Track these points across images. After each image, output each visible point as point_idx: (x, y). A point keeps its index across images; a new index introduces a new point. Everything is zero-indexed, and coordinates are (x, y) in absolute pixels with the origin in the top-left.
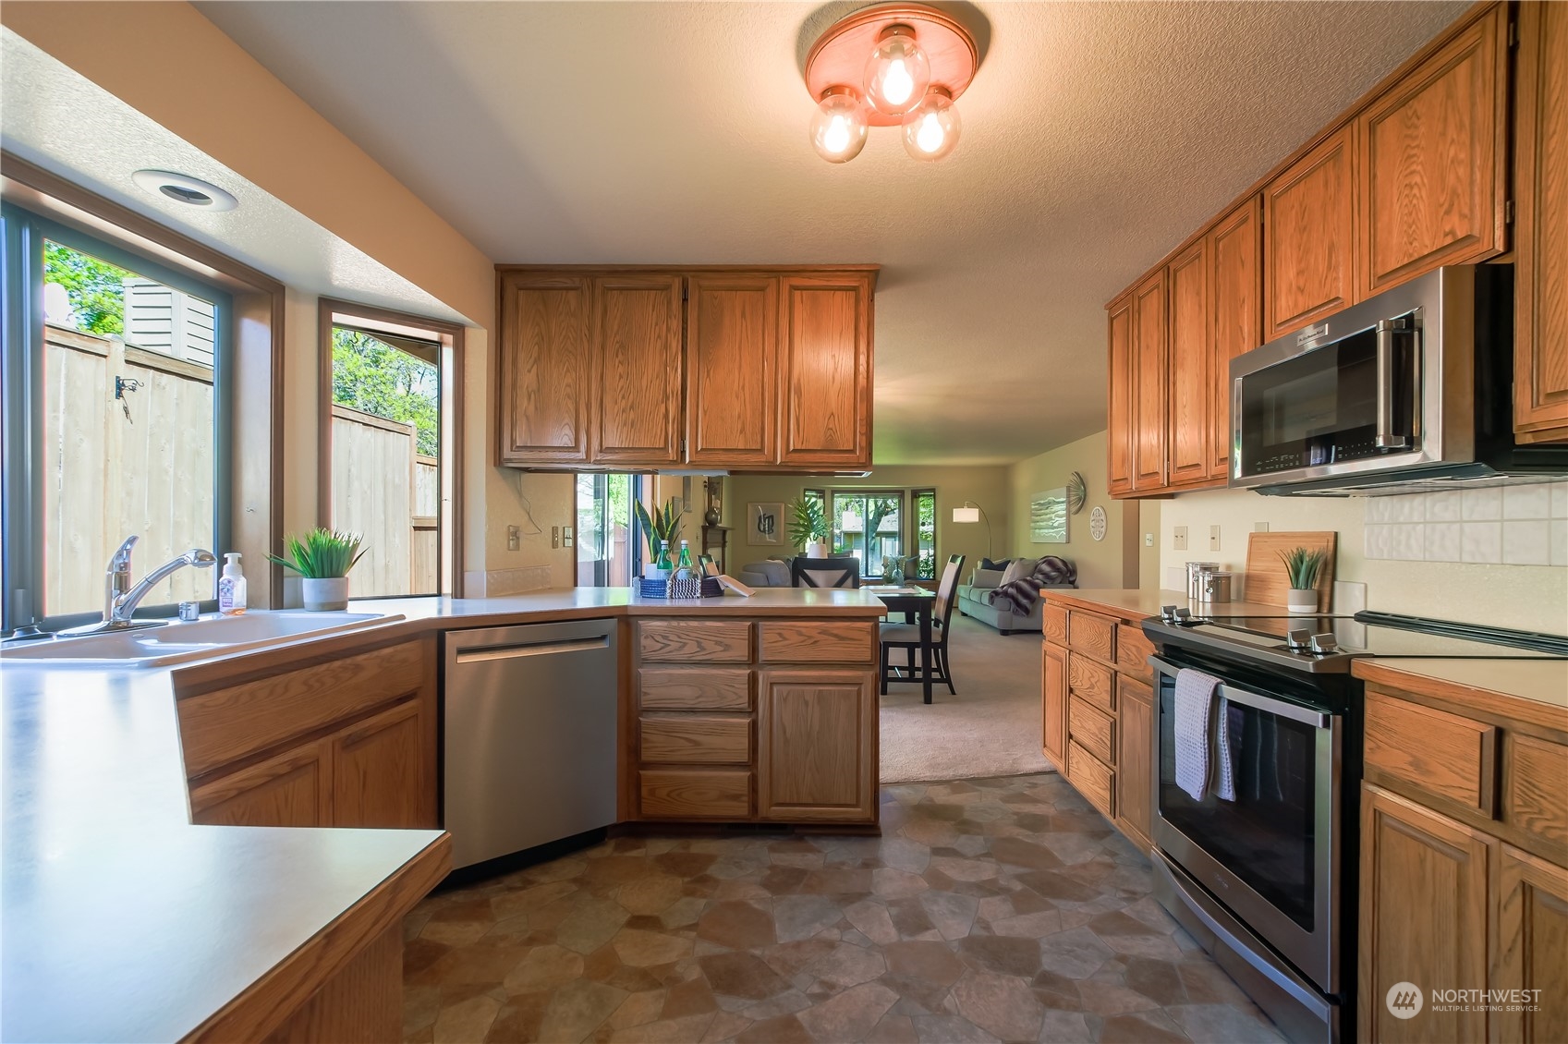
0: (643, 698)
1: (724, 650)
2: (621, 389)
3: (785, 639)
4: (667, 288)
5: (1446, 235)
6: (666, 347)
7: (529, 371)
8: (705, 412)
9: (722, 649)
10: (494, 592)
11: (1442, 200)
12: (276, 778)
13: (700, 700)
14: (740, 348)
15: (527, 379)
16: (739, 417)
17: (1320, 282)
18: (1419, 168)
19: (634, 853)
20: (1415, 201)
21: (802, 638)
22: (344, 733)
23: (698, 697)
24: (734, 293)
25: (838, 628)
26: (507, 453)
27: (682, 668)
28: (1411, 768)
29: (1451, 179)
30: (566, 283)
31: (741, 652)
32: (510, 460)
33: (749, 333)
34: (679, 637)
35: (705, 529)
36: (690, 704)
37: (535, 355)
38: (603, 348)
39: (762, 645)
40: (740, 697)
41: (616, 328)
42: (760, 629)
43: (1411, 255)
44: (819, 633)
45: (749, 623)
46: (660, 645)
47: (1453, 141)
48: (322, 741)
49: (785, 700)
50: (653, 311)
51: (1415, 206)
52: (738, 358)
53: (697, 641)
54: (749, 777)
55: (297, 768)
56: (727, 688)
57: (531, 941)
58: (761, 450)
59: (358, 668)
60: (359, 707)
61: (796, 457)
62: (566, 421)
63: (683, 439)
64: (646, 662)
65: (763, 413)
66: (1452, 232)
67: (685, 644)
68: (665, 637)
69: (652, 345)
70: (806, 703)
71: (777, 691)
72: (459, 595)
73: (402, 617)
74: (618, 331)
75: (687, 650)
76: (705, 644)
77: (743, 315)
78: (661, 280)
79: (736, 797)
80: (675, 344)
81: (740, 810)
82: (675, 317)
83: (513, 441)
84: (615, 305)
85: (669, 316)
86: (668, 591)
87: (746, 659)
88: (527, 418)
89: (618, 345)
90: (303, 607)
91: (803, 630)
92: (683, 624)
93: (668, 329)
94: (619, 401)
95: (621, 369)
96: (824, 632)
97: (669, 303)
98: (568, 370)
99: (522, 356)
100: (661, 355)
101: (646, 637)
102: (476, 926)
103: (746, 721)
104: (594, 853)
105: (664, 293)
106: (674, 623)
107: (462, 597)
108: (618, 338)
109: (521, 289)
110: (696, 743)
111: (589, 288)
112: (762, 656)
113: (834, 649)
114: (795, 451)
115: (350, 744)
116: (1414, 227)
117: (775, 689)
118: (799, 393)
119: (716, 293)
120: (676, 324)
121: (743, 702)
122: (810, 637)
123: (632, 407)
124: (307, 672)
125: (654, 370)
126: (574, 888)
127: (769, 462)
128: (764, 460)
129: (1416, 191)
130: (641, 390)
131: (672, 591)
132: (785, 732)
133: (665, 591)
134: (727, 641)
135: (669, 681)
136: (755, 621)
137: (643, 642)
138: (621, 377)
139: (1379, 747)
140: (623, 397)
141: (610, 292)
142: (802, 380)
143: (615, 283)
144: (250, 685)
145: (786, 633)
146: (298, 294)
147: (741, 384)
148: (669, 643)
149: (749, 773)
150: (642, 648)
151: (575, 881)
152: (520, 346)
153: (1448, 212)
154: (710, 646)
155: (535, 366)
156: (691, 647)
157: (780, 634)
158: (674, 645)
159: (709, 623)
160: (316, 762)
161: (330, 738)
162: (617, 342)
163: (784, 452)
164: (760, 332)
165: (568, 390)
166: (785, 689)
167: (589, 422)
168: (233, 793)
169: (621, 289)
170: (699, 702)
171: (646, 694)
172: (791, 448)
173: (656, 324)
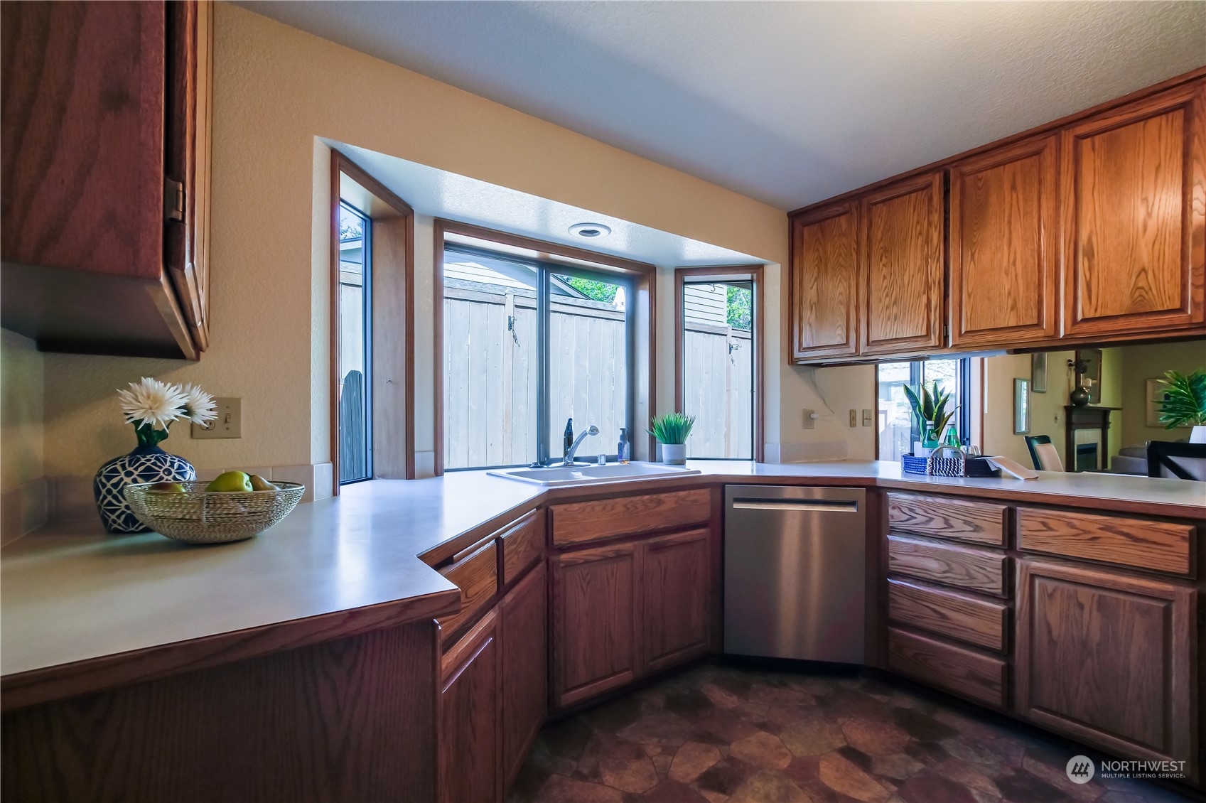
0: (891, 562)
1: (974, 531)
2: (886, 288)
3: (1050, 529)
4: (928, 186)
6: (928, 241)
7: (811, 288)
8: (969, 296)
9: (971, 529)
10: (786, 460)
12: (606, 559)
13: (948, 575)
14: (1010, 222)
15: (810, 294)
16: (1009, 294)
19: (878, 697)
21: (1075, 531)
22: (651, 541)
23: (945, 572)
24: (1002, 167)
25: (1131, 526)
26: (797, 354)
27: (930, 541)
30: (838, 211)
31: (994, 534)
32: (799, 359)
33: (1021, 203)
34: (926, 512)
35: (1068, 410)
36: (937, 576)
37: (815, 274)
38: (869, 256)
39: (1021, 531)
40: (993, 581)
41: (879, 236)
42: (1018, 515)
44: (1100, 529)
45: (1004, 507)
46: (905, 517)
48: (636, 543)
49: (1051, 596)
50: (914, 211)
52: (1007, 233)
53: (944, 518)
54: (1003, 667)
55: (619, 556)
56: (974, 568)
57: (763, 726)
58: (1039, 325)
59: (660, 502)
60: (661, 527)
61: (1086, 327)
62: (839, 324)
63: (946, 324)
64: (893, 531)
65: (1040, 285)
67: (931, 519)
68: (912, 510)
69: (913, 243)
70: (1081, 606)
71: (1040, 584)
72: (760, 460)
73: (699, 472)
74: (882, 239)
75: (932, 524)
76: (952, 521)
77: (1013, 188)
78: (922, 181)
79: (987, 683)
80: (936, 236)
81: (993, 697)
82: (936, 211)
83: (800, 344)
84: (879, 216)
85: (930, 212)
86: (928, 468)
87: (1000, 543)
88: (810, 325)
89: (882, 251)
90: (662, 462)
91: (1075, 522)
92: (929, 499)
93: (930, 224)
94: (883, 299)
95: (884, 272)
96: (1107, 528)
97: (930, 199)
98: (840, 281)
99: (807, 277)
100: (922, 250)
101: (894, 508)
102: (735, 698)
103: (1000, 607)
104: (845, 684)
105: (925, 191)
106: (921, 498)
107: (763, 462)
108: (882, 244)
109: (805, 226)
110: (943, 616)
111: (857, 209)
112: (1021, 543)
113: (1129, 551)
114: (1084, 320)
115: (656, 549)
117: (1037, 582)
118: (1090, 254)
119: (980, 175)
120: (937, 217)
121: (997, 586)
122: (1085, 532)
123: (895, 303)
124: (627, 500)
125: (915, 264)
126: (814, 703)
127: (1049, 337)
128: (1042, 335)
130: (904, 286)
131: (933, 468)
132: (1050, 632)
133: (925, 468)
134: (977, 522)
135: (916, 551)
136: (1012, 506)
137: (891, 511)
138: (885, 278)
140: (887, 295)
141: (874, 207)
142: (1094, 240)
143: (879, 197)
144: (593, 502)
145: (1052, 523)
146: (663, 269)
147: (1011, 260)
148: (915, 515)
149: (1002, 663)
150: (890, 517)
151: (817, 697)
152: (805, 270)
154: (958, 524)
155: (816, 284)
156: (937, 524)
157: (1044, 524)
158: (920, 519)
159: (957, 502)
160: (631, 555)
161: (642, 542)
162: (881, 248)
163: (1069, 323)
164: (1035, 199)
165: (841, 297)
166: (1051, 585)
167: (858, 321)
168: (581, 561)
169: (883, 201)
170: (946, 577)
171: (893, 559)
172: (1080, 317)
173: (918, 223)
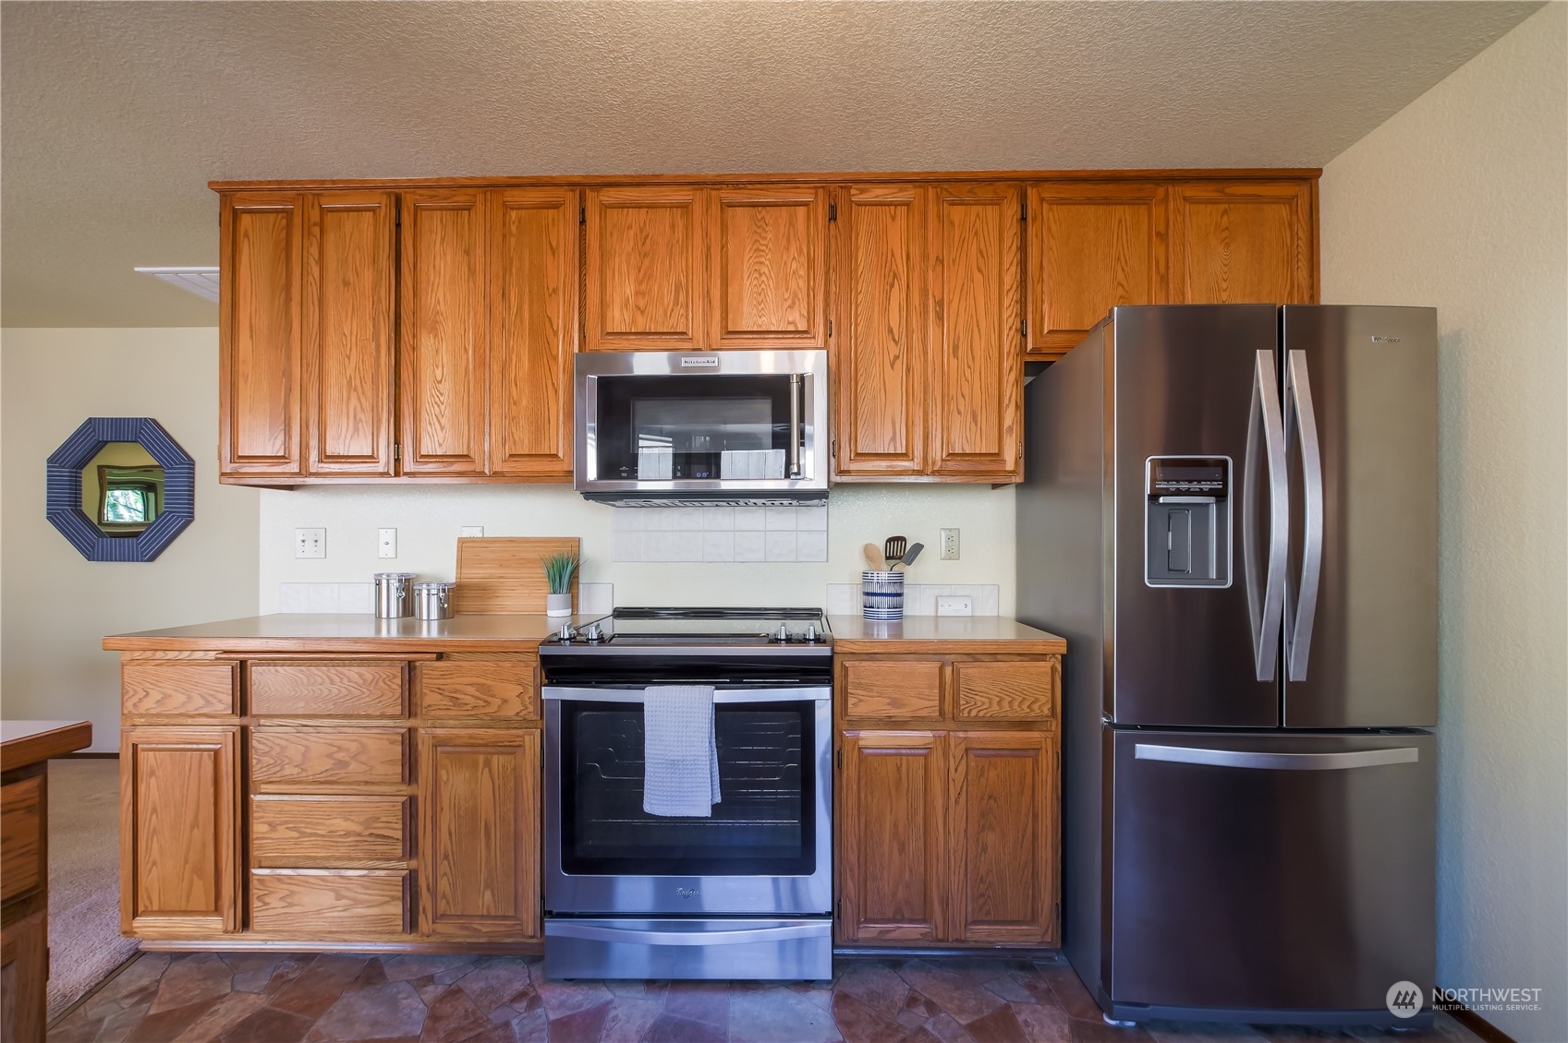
5: (789, 323)
11: (786, 297)
17: (665, 312)
18: (767, 263)
20: (763, 286)
28: (889, 707)
29: (793, 285)
43: (760, 326)
47: (794, 258)
51: (763, 289)
66: (793, 323)
116: (763, 305)
129: (764, 278)
139: (861, 701)
153: (791, 307)
